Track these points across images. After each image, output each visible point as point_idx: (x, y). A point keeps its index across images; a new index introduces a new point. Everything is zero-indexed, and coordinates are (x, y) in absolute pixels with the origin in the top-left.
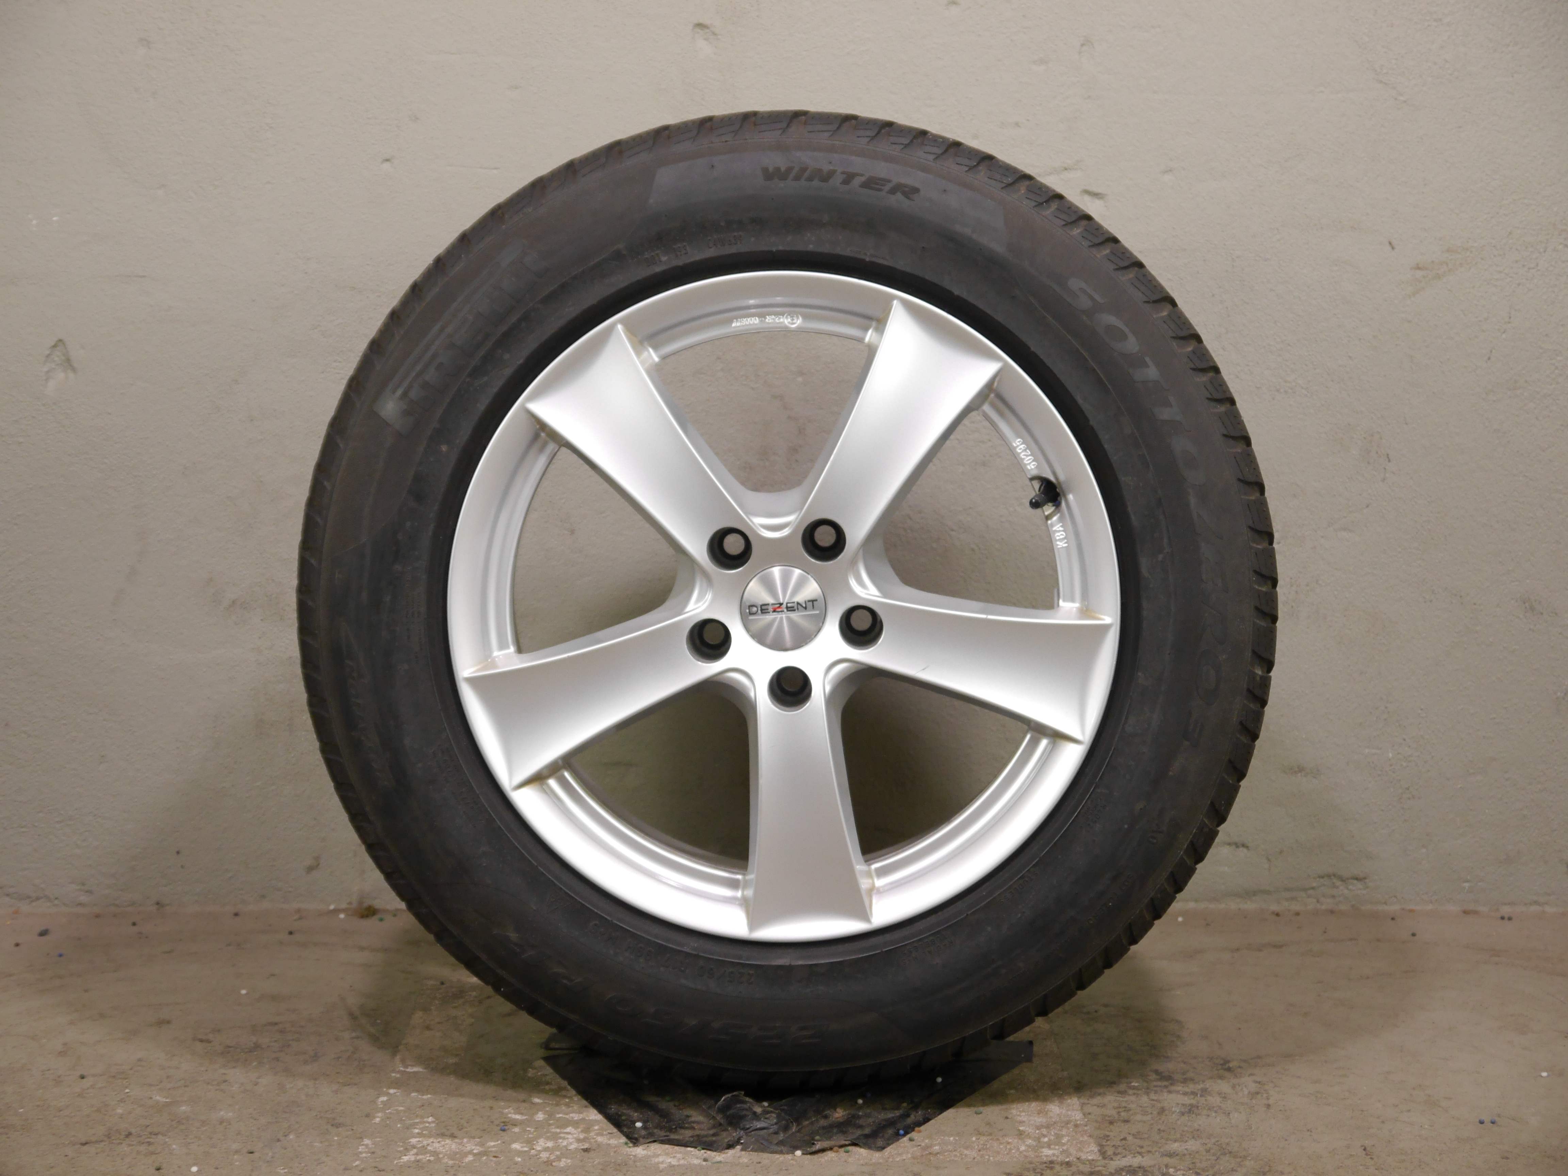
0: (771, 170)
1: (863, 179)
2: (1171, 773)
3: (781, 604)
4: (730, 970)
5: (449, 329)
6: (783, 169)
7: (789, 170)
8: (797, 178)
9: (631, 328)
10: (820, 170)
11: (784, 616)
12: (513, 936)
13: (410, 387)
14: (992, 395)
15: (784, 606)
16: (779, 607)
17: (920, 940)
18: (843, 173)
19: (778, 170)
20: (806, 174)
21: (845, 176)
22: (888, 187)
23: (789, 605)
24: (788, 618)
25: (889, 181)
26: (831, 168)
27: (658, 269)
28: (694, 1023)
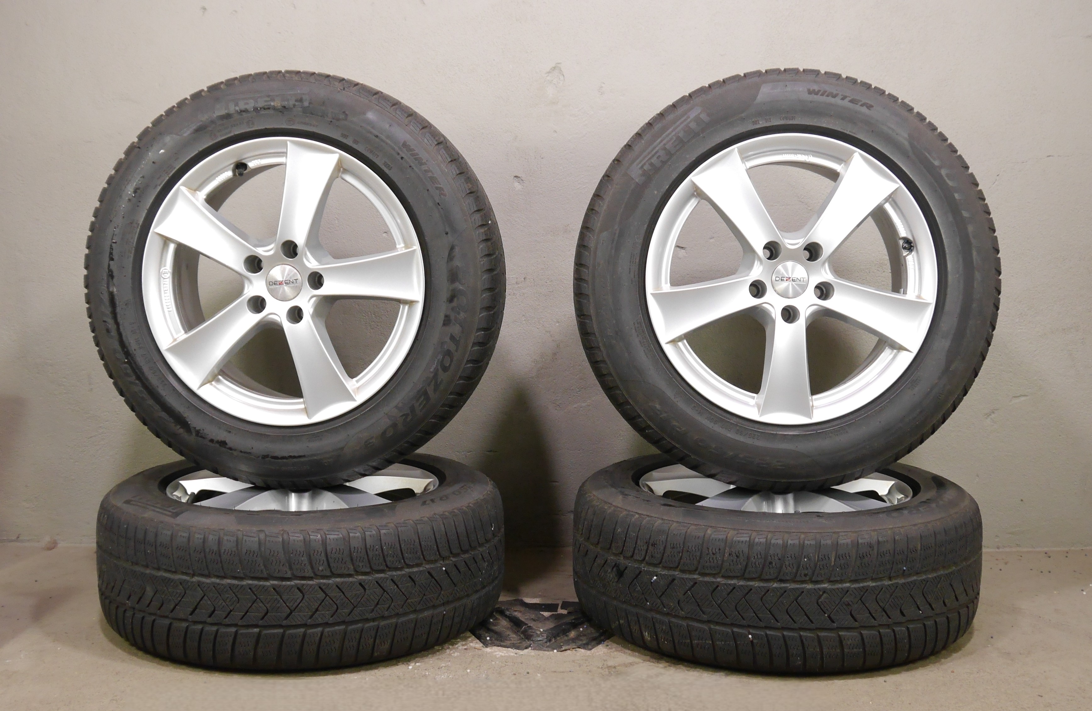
0: (811, 90)
1: (850, 99)
2: (951, 369)
3: (790, 278)
4: (750, 433)
5: (664, 142)
6: (816, 90)
7: (819, 91)
8: (822, 95)
9: (741, 152)
10: (833, 93)
11: (790, 283)
12: (658, 406)
13: (645, 164)
14: (891, 199)
15: (791, 279)
16: (789, 279)
17: (834, 429)
18: (842, 95)
19: (814, 90)
20: (826, 94)
21: (843, 96)
22: (860, 103)
23: (793, 279)
24: (792, 284)
25: (861, 101)
26: (837, 92)
27: (758, 126)
28: (732, 453)
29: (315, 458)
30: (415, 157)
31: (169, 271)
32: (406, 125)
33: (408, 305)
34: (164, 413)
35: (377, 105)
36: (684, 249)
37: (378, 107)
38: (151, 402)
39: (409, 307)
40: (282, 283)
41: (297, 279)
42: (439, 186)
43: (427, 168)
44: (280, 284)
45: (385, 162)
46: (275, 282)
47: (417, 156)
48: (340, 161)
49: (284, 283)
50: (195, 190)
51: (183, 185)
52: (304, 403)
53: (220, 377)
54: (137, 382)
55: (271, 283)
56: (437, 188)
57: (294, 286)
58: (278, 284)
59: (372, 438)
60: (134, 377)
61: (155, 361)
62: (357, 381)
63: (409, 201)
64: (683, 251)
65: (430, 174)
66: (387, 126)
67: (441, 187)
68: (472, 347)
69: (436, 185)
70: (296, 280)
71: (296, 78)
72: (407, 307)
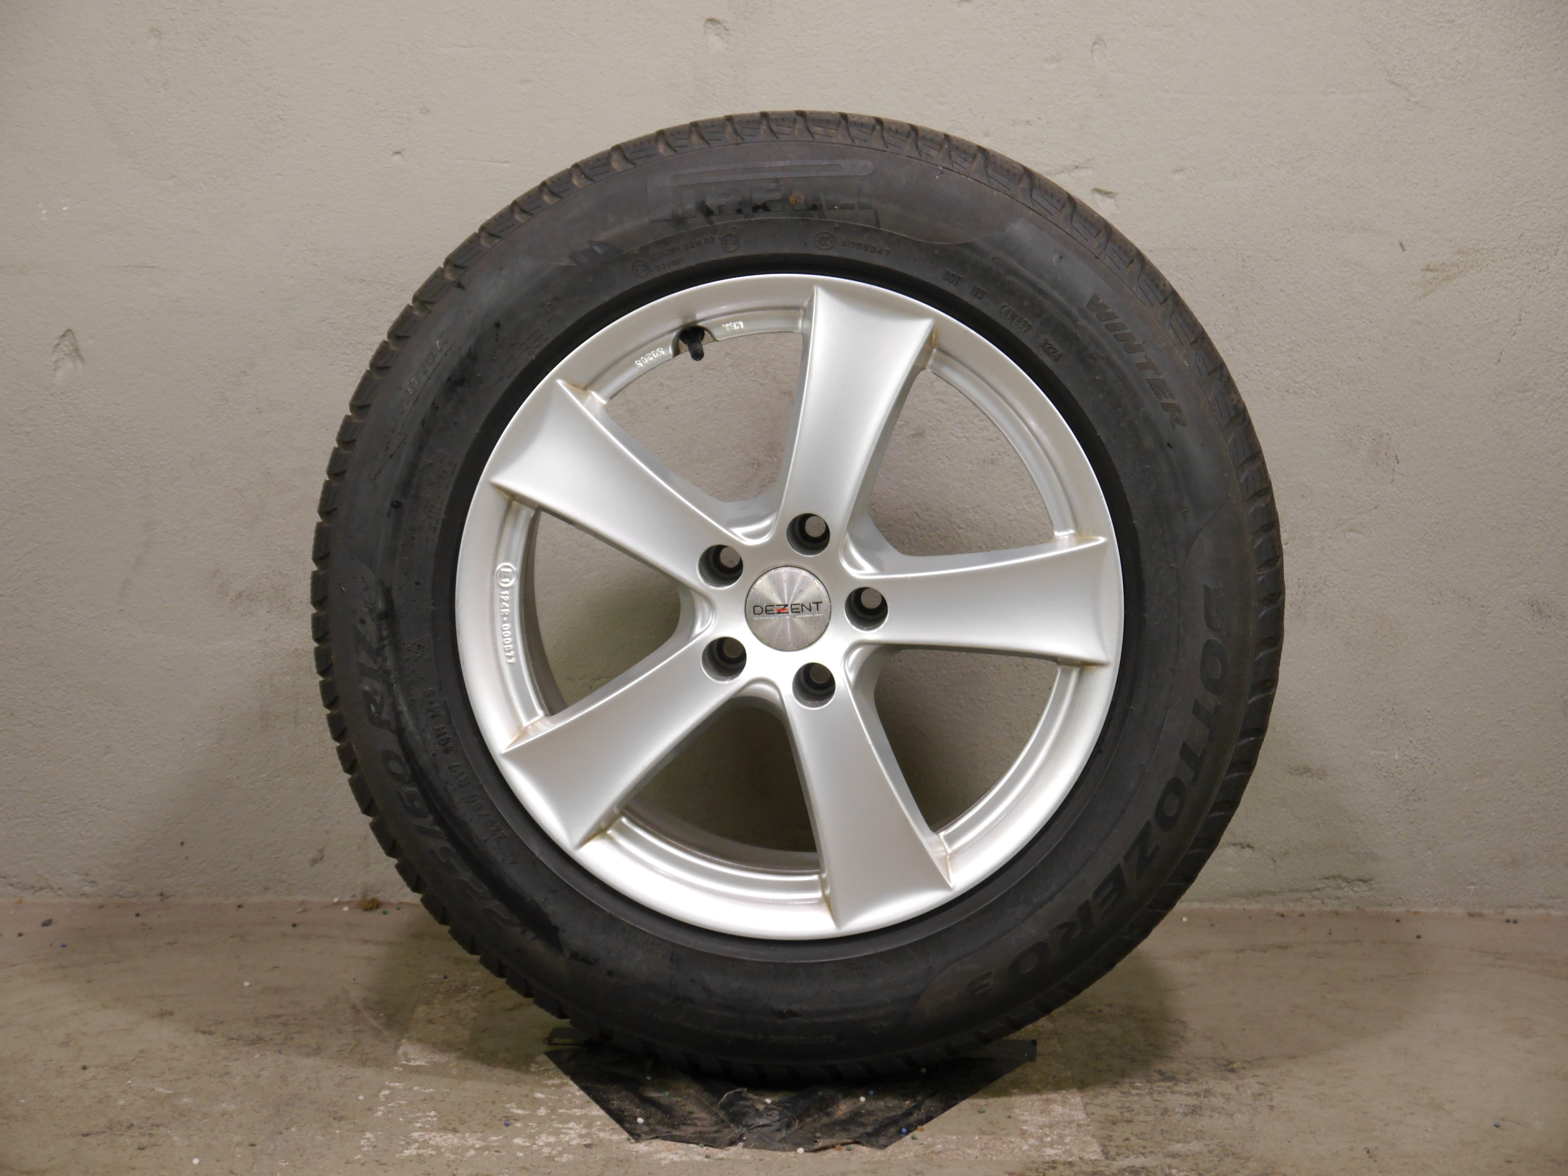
29: (850, 1017)
30: (1117, 333)
31: (513, 571)
32: (1097, 257)
33: (1079, 669)
34: (497, 902)
35: (1029, 208)
36: (1112, 197)
37: (1031, 212)
38: (466, 876)
39: (1081, 674)
40: (784, 609)
41: (821, 602)
42: (1170, 401)
43: (1144, 360)
44: (779, 613)
45: (1046, 342)
46: (768, 608)
47: (1122, 332)
48: (936, 333)
49: (790, 611)
50: (585, 388)
51: (560, 375)
52: (823, 884)
53: (624, 820)
54: (437, 828)
55: (758, 610)
56: (1165, 407)
57: (811, 618)
58: (775, 611)
59: (989, 975)
60: (430, 818)
61: (481, 782)
62: (950, 840)
63: (1099, 434)
64: (1109, 201)
65: (1149, 374)
66: (1055, 258)
67: (1174, 404)
68: (1228, 773)
69: (1164, 400)
70: (817, 603)
71: (839, 137)
72: (1074, 675)
